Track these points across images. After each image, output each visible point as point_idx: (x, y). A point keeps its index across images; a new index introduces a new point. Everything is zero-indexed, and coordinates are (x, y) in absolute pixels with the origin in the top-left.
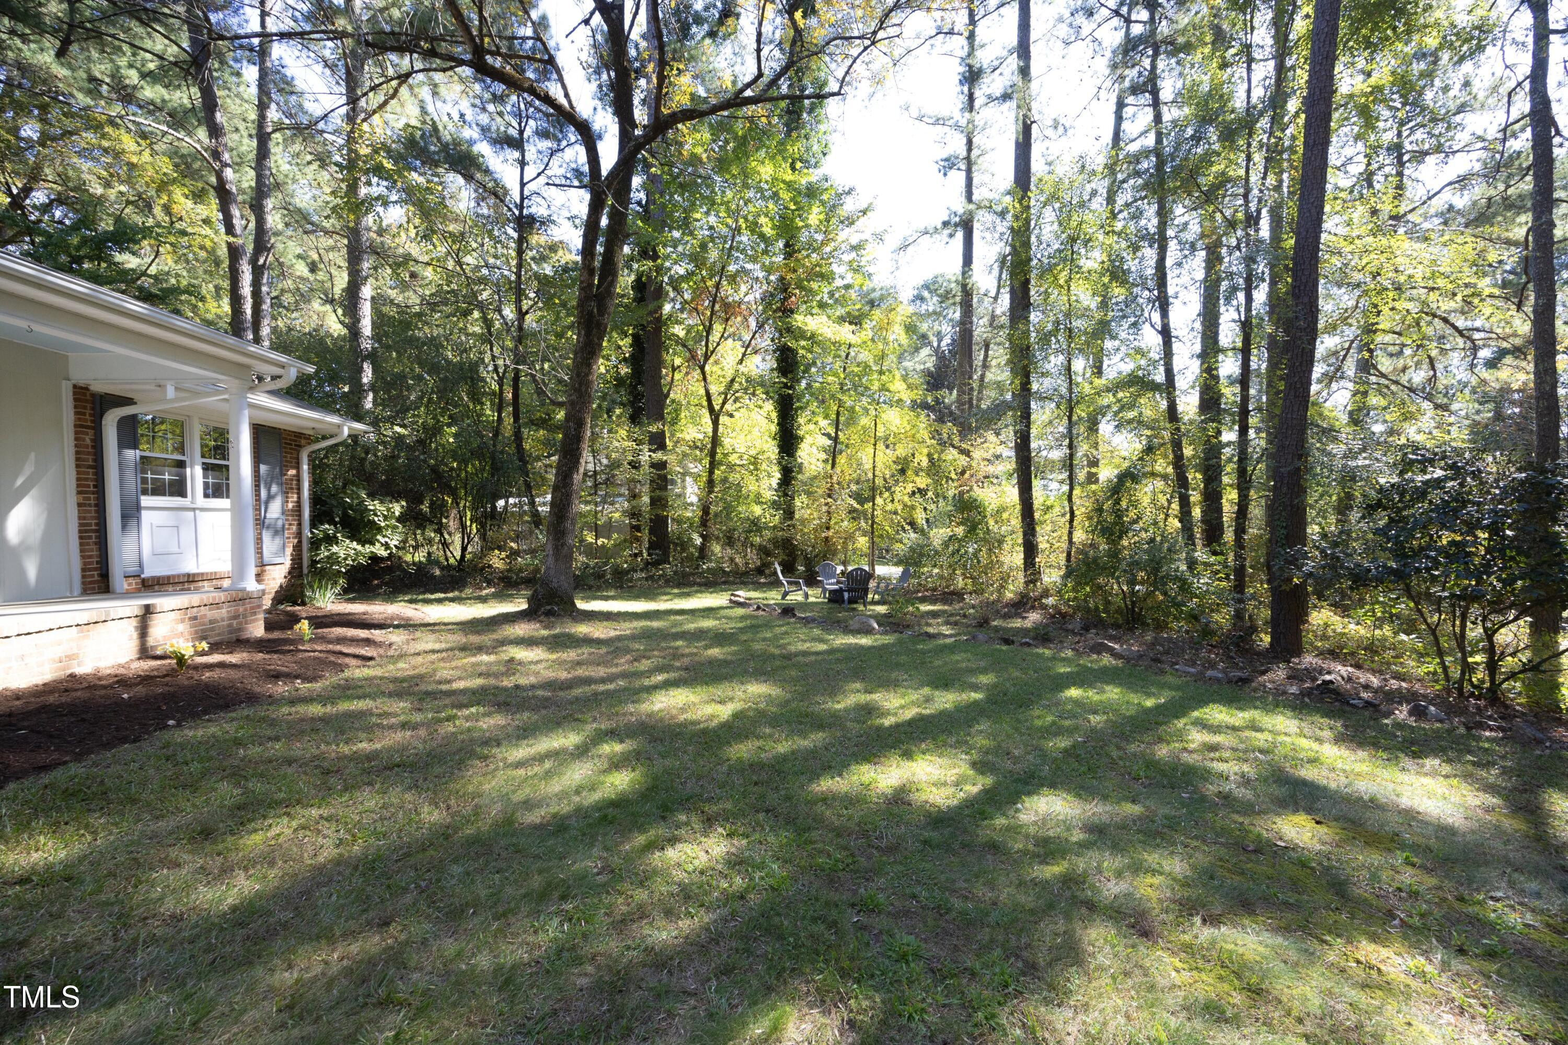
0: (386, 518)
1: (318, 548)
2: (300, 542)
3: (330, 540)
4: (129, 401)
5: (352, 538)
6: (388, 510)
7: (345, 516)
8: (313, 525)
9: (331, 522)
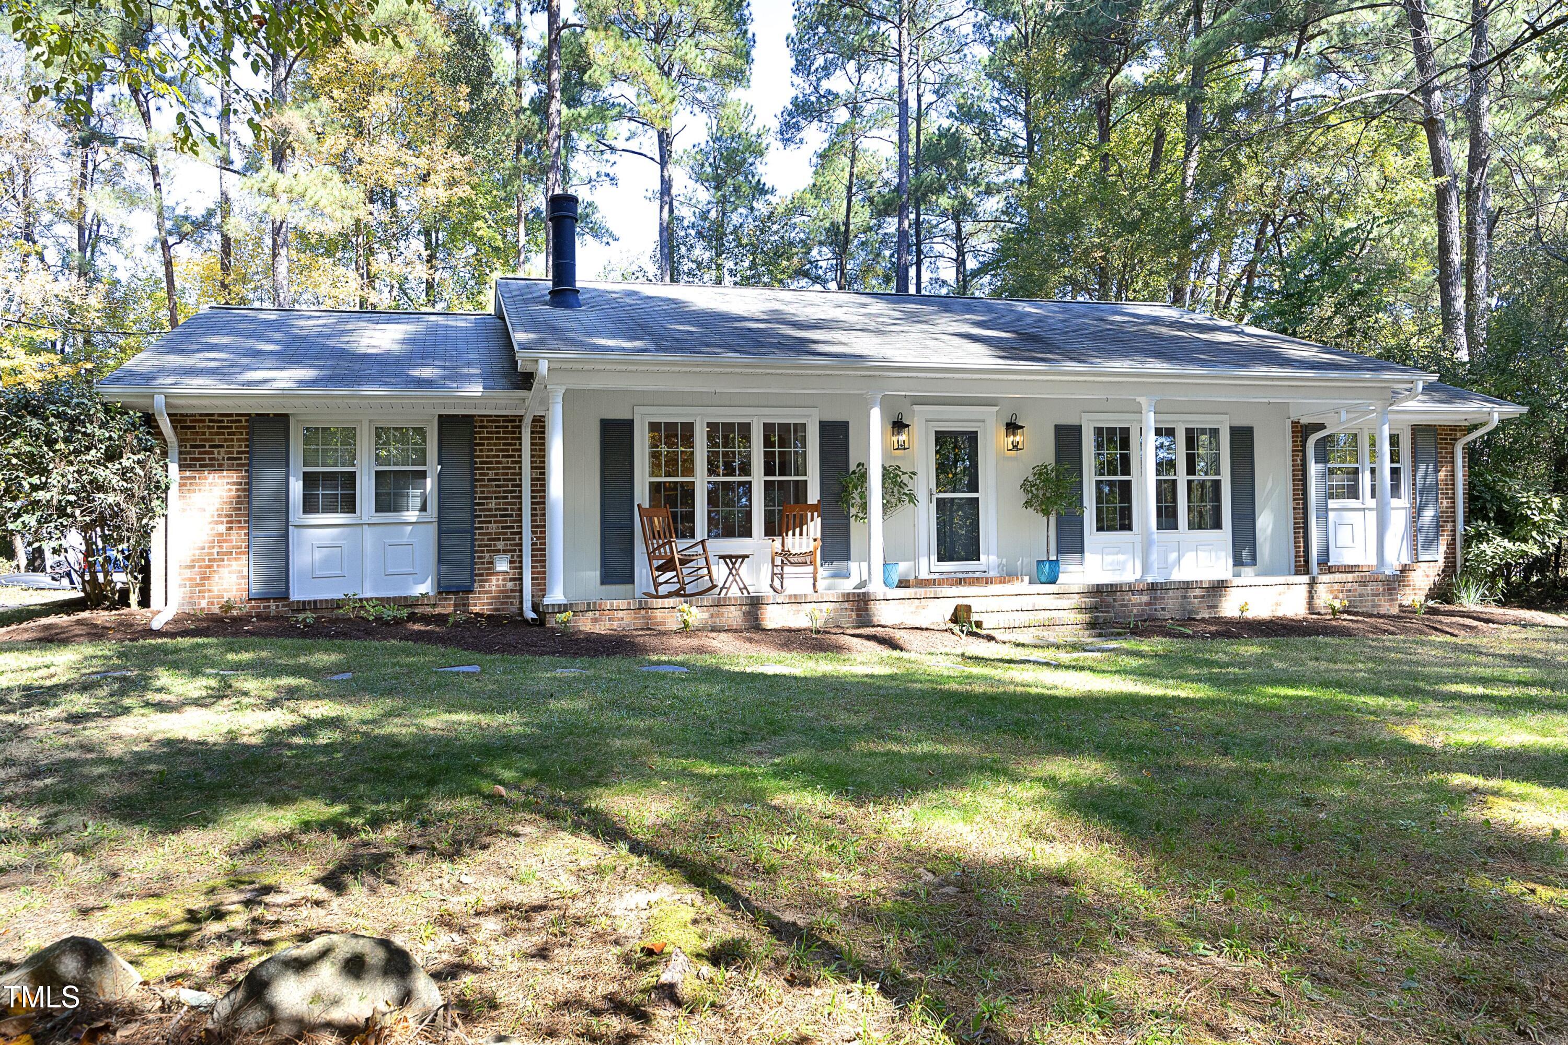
0: (1541, 511)
1: (1469, 546)
2: (1454, 540)
3: (1481, 537)
4: (1321, 427)
5: (1504, 534)
6: (1545, 502)
7: (1500, 511)
8: (1467, 522)
9: (1486, 518)
